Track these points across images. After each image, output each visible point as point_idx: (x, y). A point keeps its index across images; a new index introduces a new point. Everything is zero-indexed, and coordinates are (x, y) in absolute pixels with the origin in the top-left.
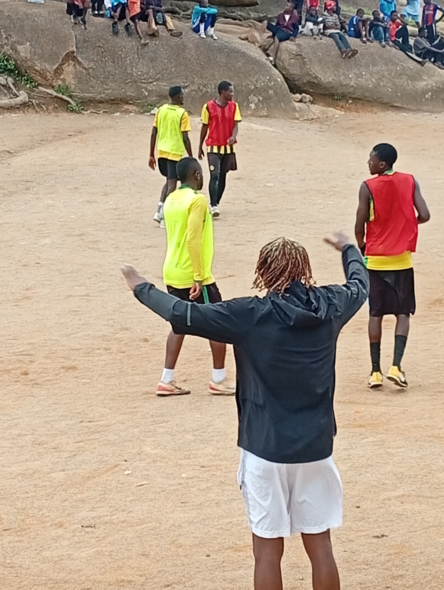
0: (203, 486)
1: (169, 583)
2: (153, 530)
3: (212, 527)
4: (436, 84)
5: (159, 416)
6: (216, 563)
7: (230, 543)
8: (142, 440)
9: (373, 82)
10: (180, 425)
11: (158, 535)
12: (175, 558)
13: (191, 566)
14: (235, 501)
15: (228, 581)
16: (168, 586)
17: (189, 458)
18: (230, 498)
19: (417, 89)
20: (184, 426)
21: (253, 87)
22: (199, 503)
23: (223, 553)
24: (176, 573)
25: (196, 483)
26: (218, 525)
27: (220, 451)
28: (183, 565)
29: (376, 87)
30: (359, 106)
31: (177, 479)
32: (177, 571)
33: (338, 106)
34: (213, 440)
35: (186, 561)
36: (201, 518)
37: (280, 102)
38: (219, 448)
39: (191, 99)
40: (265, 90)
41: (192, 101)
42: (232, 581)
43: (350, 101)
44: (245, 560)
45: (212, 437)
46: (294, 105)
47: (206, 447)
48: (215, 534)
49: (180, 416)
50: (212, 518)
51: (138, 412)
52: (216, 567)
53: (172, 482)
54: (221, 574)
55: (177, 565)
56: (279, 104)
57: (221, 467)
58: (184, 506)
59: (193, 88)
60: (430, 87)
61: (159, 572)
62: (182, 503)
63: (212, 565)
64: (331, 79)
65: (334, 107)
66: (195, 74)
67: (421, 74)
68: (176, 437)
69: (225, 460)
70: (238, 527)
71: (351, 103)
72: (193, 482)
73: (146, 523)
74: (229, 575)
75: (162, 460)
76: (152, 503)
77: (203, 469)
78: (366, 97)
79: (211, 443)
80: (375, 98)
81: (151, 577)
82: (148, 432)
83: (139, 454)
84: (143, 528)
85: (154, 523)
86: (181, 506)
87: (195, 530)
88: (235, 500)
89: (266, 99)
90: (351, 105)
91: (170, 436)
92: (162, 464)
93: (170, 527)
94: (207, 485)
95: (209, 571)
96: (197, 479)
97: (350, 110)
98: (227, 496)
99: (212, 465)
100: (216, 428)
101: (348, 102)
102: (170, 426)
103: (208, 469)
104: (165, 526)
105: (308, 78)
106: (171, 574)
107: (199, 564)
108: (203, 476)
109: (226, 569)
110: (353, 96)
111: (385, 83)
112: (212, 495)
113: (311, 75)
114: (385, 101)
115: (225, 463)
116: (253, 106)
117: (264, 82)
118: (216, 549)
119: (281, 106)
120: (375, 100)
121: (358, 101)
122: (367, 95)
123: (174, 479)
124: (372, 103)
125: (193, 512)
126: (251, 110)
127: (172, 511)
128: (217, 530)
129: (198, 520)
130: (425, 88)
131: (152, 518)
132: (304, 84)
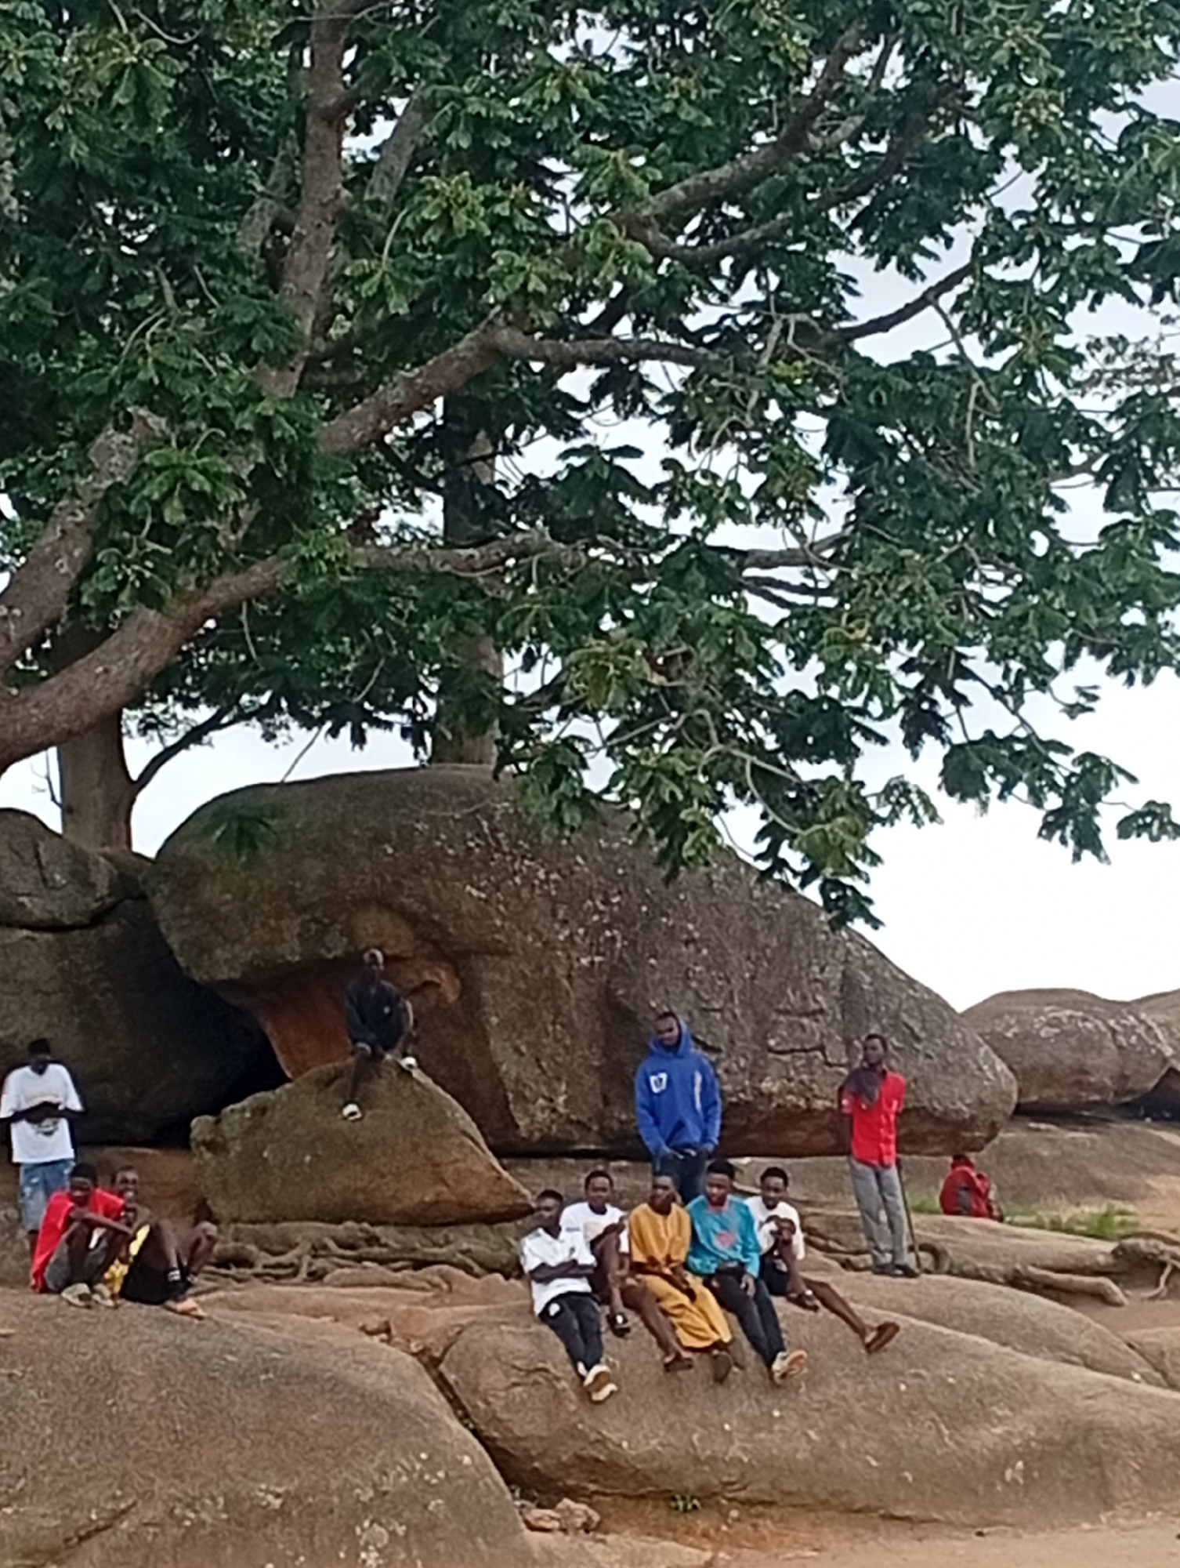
4: (1039, 1429)
9: (809, 1440)
19: (973, 1451)
21: (371, 1493)
29: (821, 1459)
30: (767, 1526)
33: (691, 1532)
37: (471, 1536)
39: (143, 1551)
40: (415, 1500)
41: (146, 1558)
43: (734, 1513)
46: (524, 1543)
56: (470, 1545)
59: (149, 1515)
60: (1017, 1441)
64: (654, 1442)
65: (675, 1540)
66: (155, 1466)
67: (986, 1401)
71: (738, 1520)
78: (789, 1493)
80: (824, 1496)
89: (418, 1532)
90: (738, 1526)
97: (734, 1542)
101: (725, 1517)
105: (575, 1446)
110: (742, 1495)
111: (855, 1440)
113: (583, 1436)
114: (858, 1505)
116: (371, 1558)
117: (409, 1473)
119: (477, 1549)
120: (825, 1502)
121: (760, 1509)
122: (794, 1489)
124: (814, 1510)
130: (1000, 1448)
132: (564, 1466)
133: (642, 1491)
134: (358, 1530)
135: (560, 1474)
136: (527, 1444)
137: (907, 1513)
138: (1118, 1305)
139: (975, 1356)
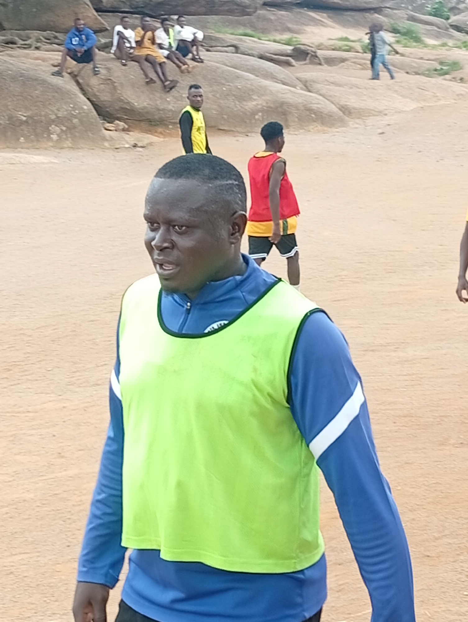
4: (267, 103)
19: (246, 109)
21: (54, 117)
33: (156, 132)
37: (86, 131)
40: (69, 119)
43: (171, 127)
46: (103, 134)
60: (259, 107)
64: (145, 103)
65: (151, 134)
67: (250, 94)
89: (70, 129)
90: (171, 131)
97: (170, 136)
101: (168, 127)
105: (120, 104)
110: (174, 121)
111: (209, 105)
113: (122, 101)
114: (210, 125)
116: (54, 137)
117: (67, 111)
119: (88, 135)
126: (53, 141)
130: (254, 109)
132: (117, 110)
133: (141, 119)
134: (50, 128)
135: (115, 113)
136: (104, 103)
137: (224, 128)
138: (293, 66)
139: (248, 80)
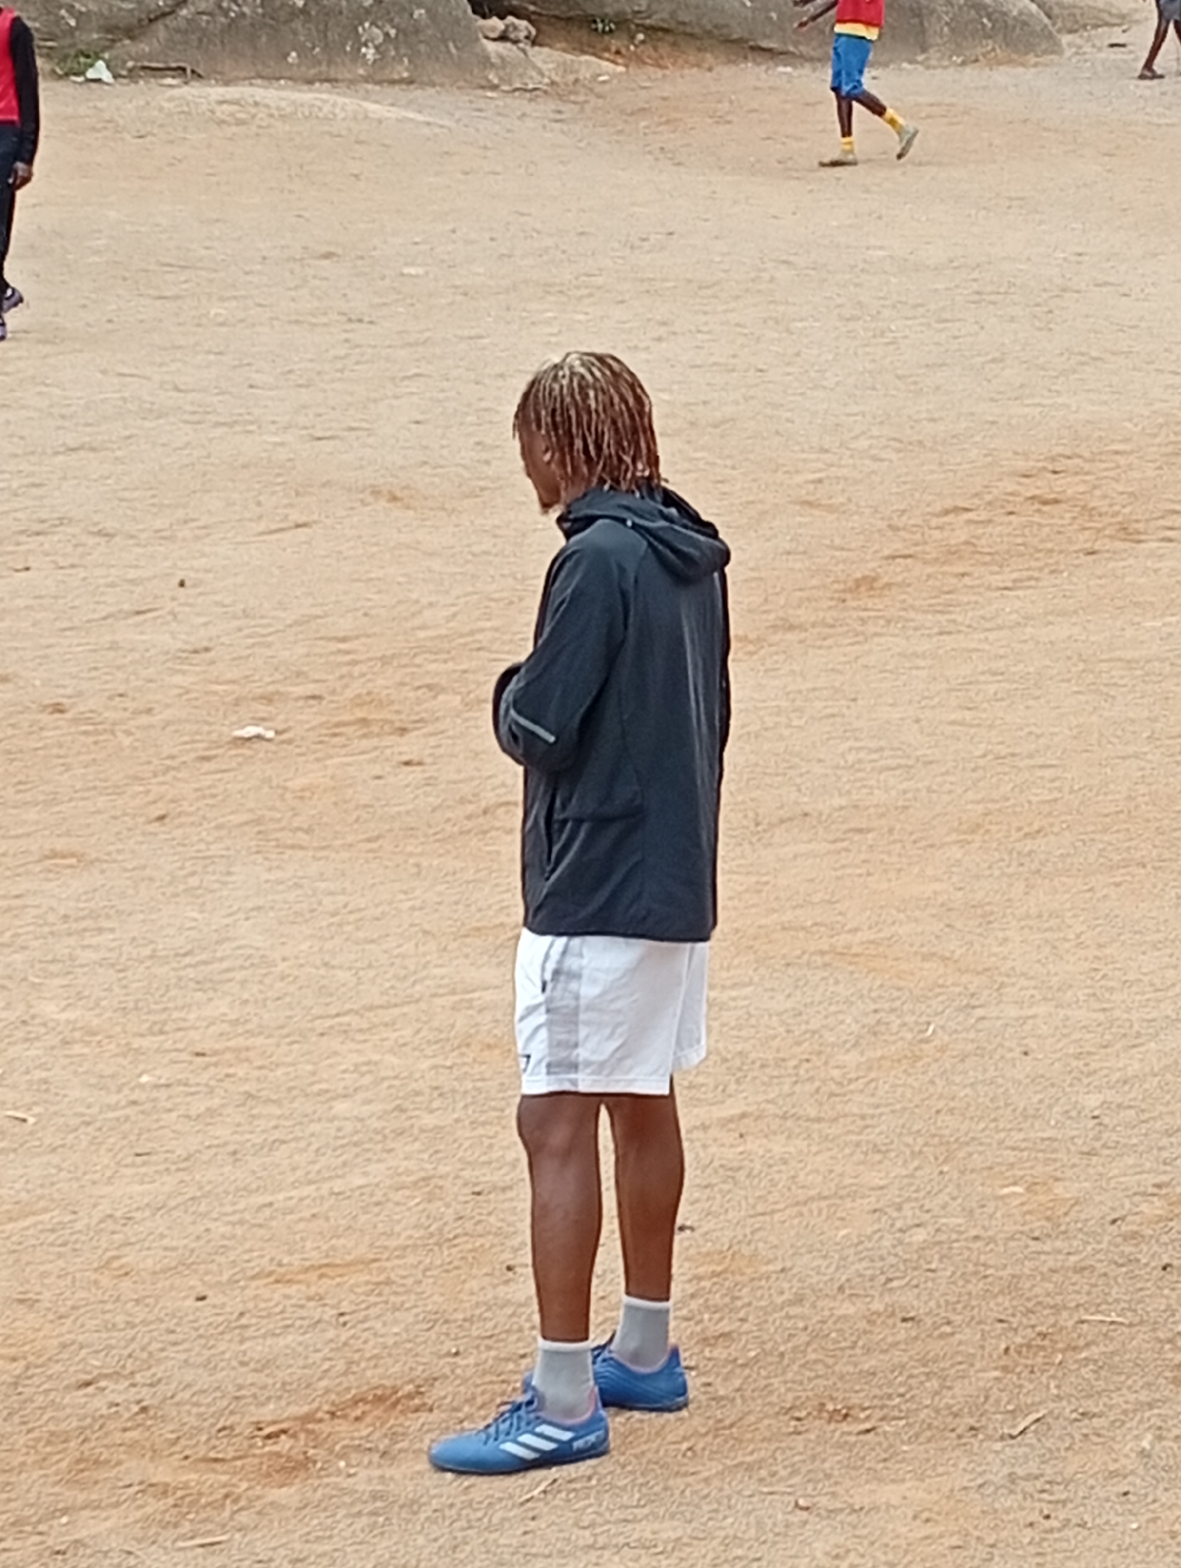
0: (199, 1106)
1: (89, 1377)
2: (53, 1231)
3: (216, 1220)
5: (83, 918)
6: (221, 1319)
7: (265, 1261)
8: (34, 984)
10: (141, 942)
11: (64, 1244)
12: (109, 1307)
13: (153, 1327)
14: (284, 1147)
15: (252, 1365)
16: (88, 1384)
17: (161, 1032)
18: (271, 1139)
20: (152, 942)
21: (370, 1)
22: (185, 1155)
23: (243, 1288)
24: (110, 1347)
25: (179, 1100)
26: (234, 1212)
27: (249, 1009)
28: (131, 1325)
30: (664, 49)
31: (126, 1091)
32: (113, 1342)
33: (607, 49)
34: (230, 980)
35: (140, 1312)
36: (187, 1197)
37: (444, 41)
38: (246, 1002)
39: (198, 34)
40: (404, 9)
41: (200, 40)
42: (264, 1365)
43: (641, 37)
44: (302, 1307)
45: (228, 970)
46: (484, 50)
47: (210, 999)
48: (223, 1237)
49: (141, 916)
50: (217, 1195)
51: (26, 906)
52: (221, 1329)
53: (113, 1099)
54: (235, 1347)
55: (114, 1325)
56: (443, 48)
57: (251, 1054)
58: (144, 1164)
61: (64, 1346)
62: (138, 1155)
63: (210, 1324)
65: (594, 54)
68: (129, 973)
69: (260, 1033)
70: (289, 1217)
71: (643, 42)
72: (170, 1097)
73: (34, 1214)
74: (257, 1349)
75: (87, 1038)
76: (55, 1159)
77: (200, 1059)
78: (684, 23)
79: (226, 987)
80: (709, 27)
81: (40, 1361)
82: (52, 961)
83: (24, 1022)
84: (27, 1228)
85: (55, 1213)
86: (133, 1165)
87: (169, 1228)
88: (284, 1142)
89: (405, 35)
90: (642, 48)
91: (111, 971)
92: (86, 1050)
93: (101, 1222)
94: (209, 1104)
95: (203, 1341)
96: (181, 1088)
97: (640, 61)
98: (263, 1131)
99: (228, 1049)
100: (239, 948)
101: (632, 38)
102: (114, 944)
103: (214, 1059)
104: (86, 1221)
106: (97, 1352)
107: (175, 1321)
108: (198, 1080)
109: (250, 1332)
110: (648, 22)
112: (223, 1132)
114: (735, 36)
115: (259, 1041)
116: (370, 53)
118: (225, 1278)
119: (449, 52)
120: (709, 33)
121: (660, 34)
122: (687, 20)
123: (119, 1091)
124: (701, 39)
125: (165, 1178)
126: (365, 63)
127: (110, 1178)
128: (229, 1228)
129: (180, 1199)
131: (53, 1200)
133: (571, 14)
134: (360, 29)
137: (772, 45)
